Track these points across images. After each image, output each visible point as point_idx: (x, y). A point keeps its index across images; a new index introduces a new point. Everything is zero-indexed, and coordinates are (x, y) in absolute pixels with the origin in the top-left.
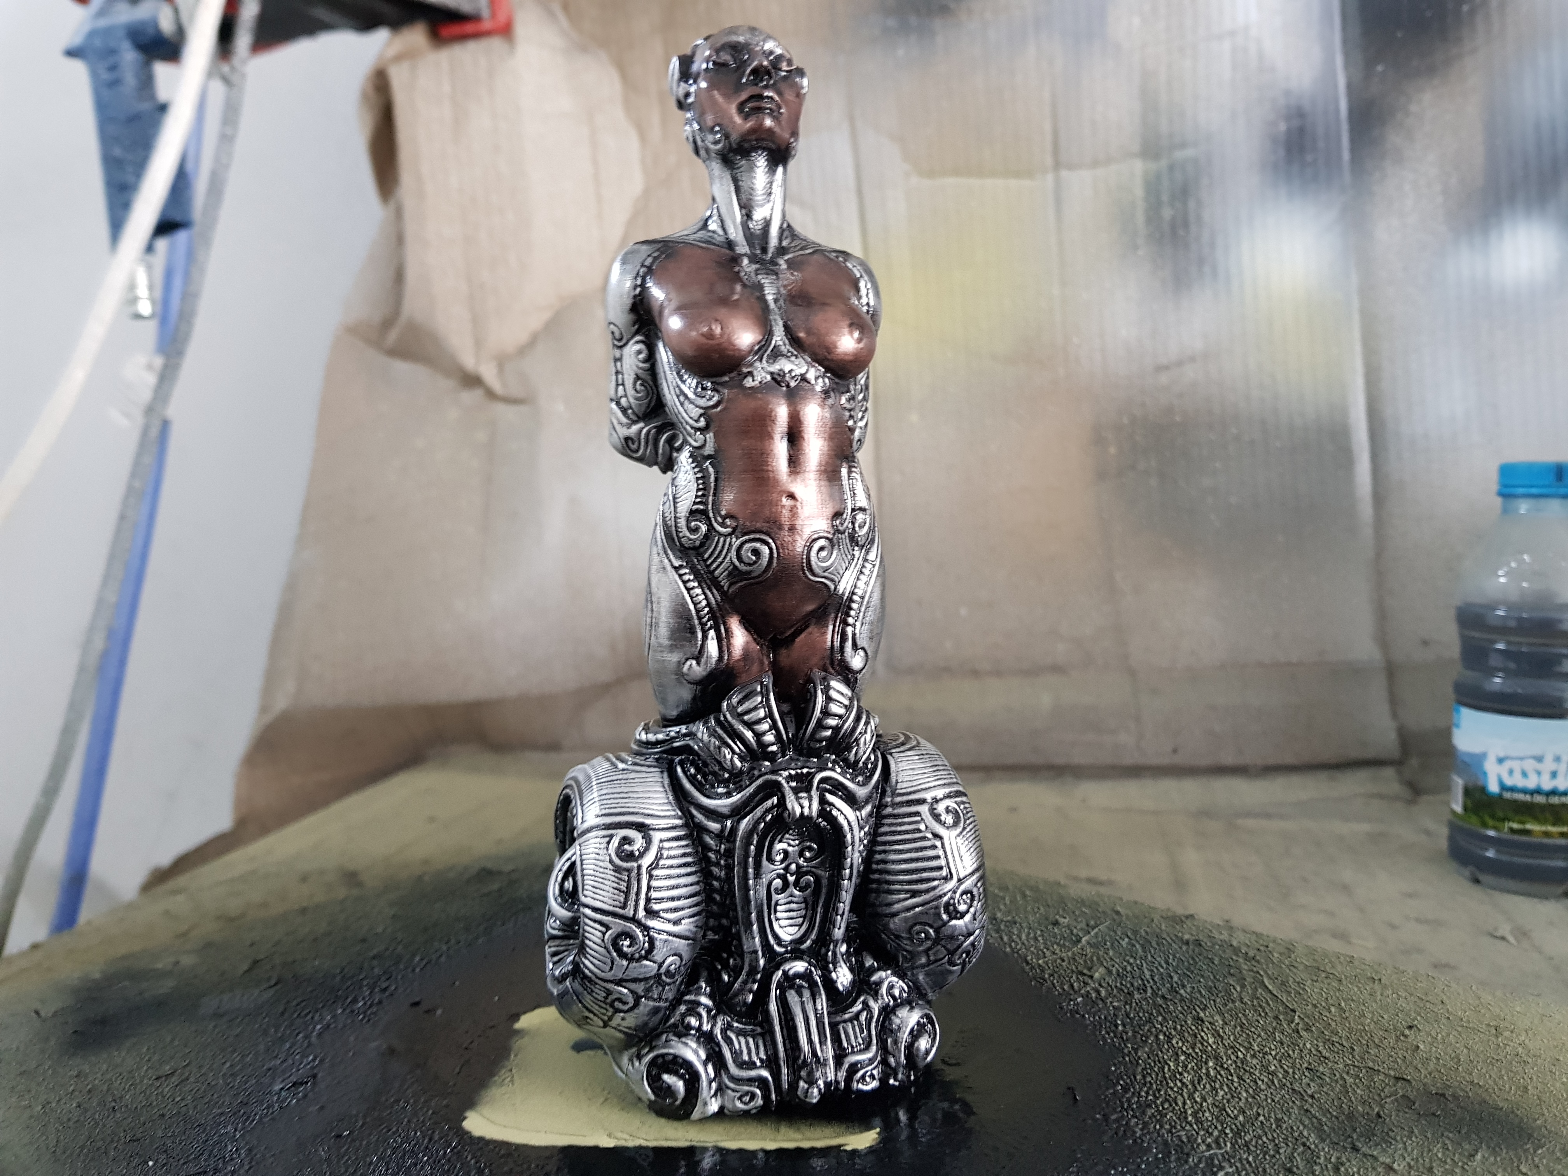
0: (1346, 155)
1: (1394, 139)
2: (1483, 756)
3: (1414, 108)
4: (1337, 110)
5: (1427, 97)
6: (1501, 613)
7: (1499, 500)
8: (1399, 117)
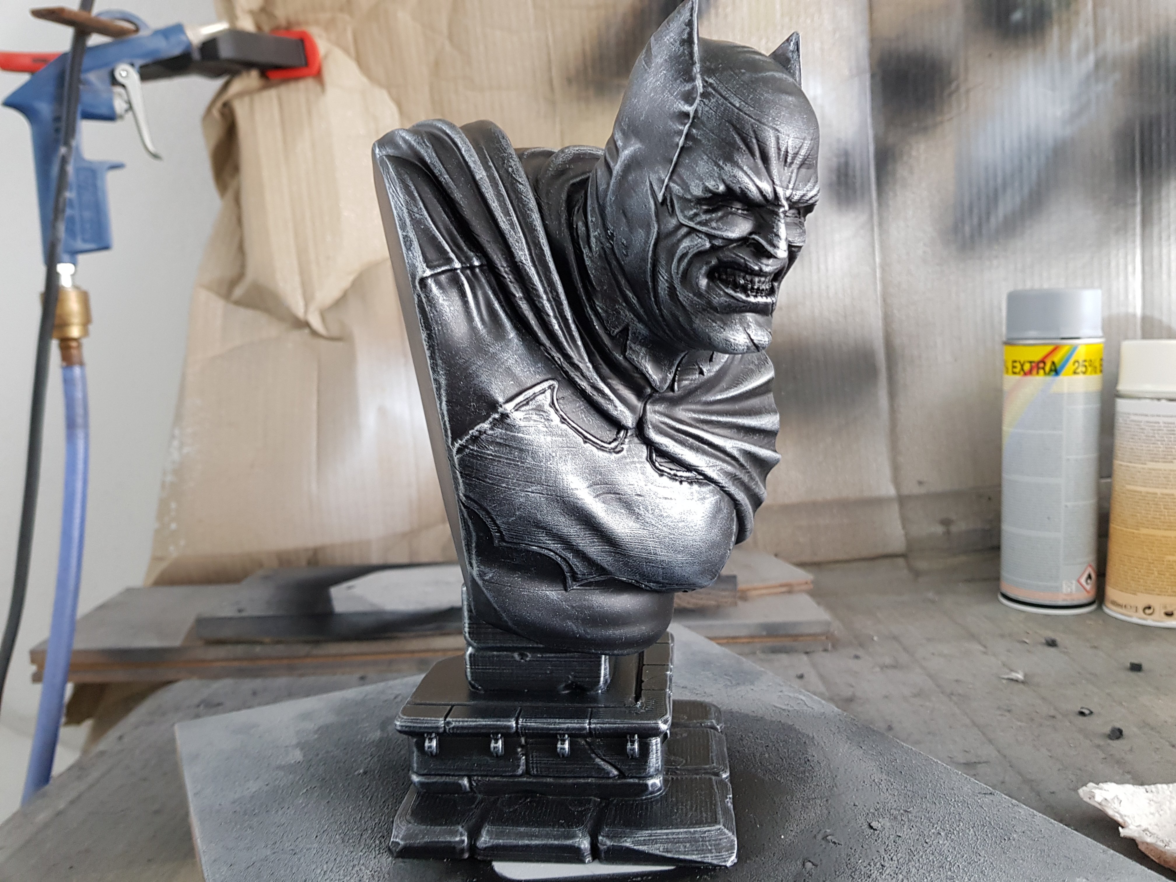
0: (873, 181)
1: (902, 171)
3: (914, 153)
4: (868, 152)
5: (922, 146)
8: (905, 158)
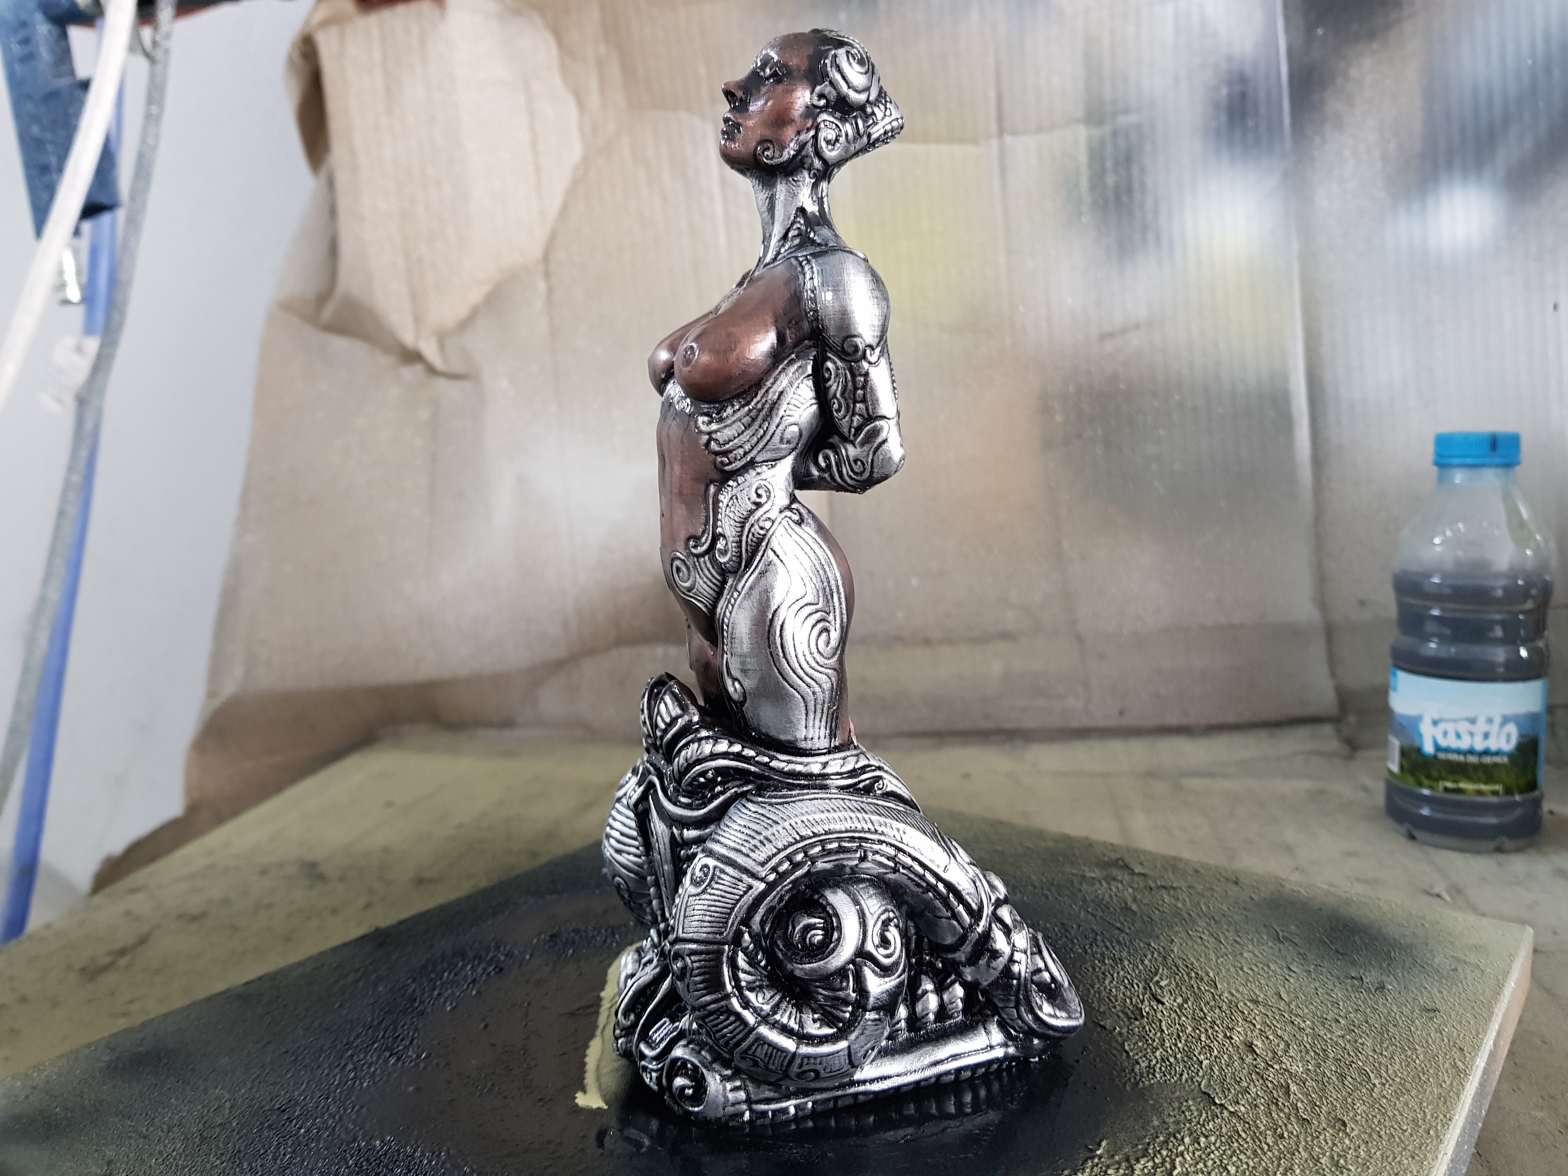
0: (1287, 120)
1: (1334, 104)
2: (1418, 719)
3: (1353, 72)
4: (1278, 73)
5: (1367, 62)
6: (1436, 580)
7: (1435, 469)
8: (1339, 81)
